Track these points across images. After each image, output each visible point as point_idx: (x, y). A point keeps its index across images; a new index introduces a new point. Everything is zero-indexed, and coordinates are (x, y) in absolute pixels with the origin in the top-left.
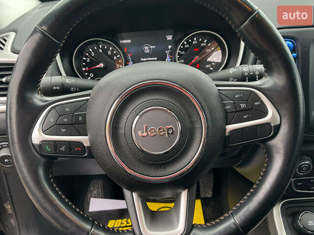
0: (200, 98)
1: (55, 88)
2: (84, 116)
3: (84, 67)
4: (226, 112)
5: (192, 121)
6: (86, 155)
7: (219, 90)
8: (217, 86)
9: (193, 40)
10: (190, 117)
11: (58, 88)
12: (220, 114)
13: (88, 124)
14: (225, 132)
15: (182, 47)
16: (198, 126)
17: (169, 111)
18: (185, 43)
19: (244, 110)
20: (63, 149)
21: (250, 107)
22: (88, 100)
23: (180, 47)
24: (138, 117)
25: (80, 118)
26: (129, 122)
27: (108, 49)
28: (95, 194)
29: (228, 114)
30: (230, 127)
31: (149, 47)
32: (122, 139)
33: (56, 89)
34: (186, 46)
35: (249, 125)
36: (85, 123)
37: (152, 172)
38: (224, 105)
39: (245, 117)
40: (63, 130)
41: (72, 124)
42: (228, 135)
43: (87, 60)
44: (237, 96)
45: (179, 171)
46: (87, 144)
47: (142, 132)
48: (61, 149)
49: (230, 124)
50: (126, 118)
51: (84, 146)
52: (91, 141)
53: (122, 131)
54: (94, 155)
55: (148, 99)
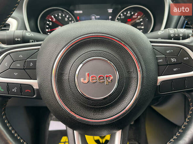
0: (137, 51)
1: (16, 39)
2: (35, 63)
3: (48, 28)
4: (158, 65)
5: (129, 71)
6: (35, 96)
7: (153, 46)
8: (151, 42)
9: (127, 13)
10: (127, 67)
11: (19, 39)
12: (153, 67)
13: (37, 70)
14: (157, 82)
15: (119, 18)
16: (134, 75)
17: (109, 62)
18: (122, 15)
19: (174, 64)
20: (14, 90)
21: (180, 62)
22: (39, 49)
23: (118, 18)
24: (81, 65)
25: (31, 64)
26: (73, 69)
27: (66, 16)
28: (54, 118)
29: (160, 67)
30: (161, 78)
31: (95, 16)
32: (66, 85)
33: (18, 40)
34: (122, 17)
35: (179, 77)
36: (36, 69)
37: (91, 115)
38: (157, 59)
39: (175, 70)
40: (16, 74)
41: (24, 69)
42: (159, 85)
43: (50, 24)
44: (168, 52)
45: (115, 115)
46: (36, 87)
47: (84, 79)
48: (13, 90)
49: (161, 76)
50: (70, 66)
51: (34, 89)
52: (40, 85)
53: (66, 77)
54: (42, 96)
55: (91, 50)
